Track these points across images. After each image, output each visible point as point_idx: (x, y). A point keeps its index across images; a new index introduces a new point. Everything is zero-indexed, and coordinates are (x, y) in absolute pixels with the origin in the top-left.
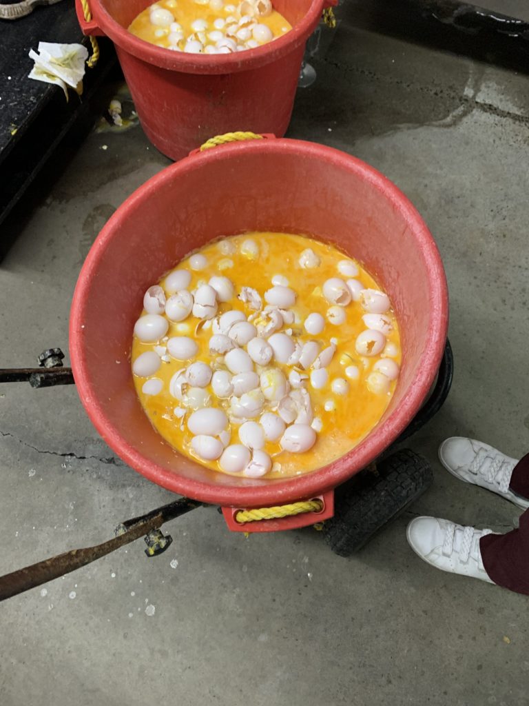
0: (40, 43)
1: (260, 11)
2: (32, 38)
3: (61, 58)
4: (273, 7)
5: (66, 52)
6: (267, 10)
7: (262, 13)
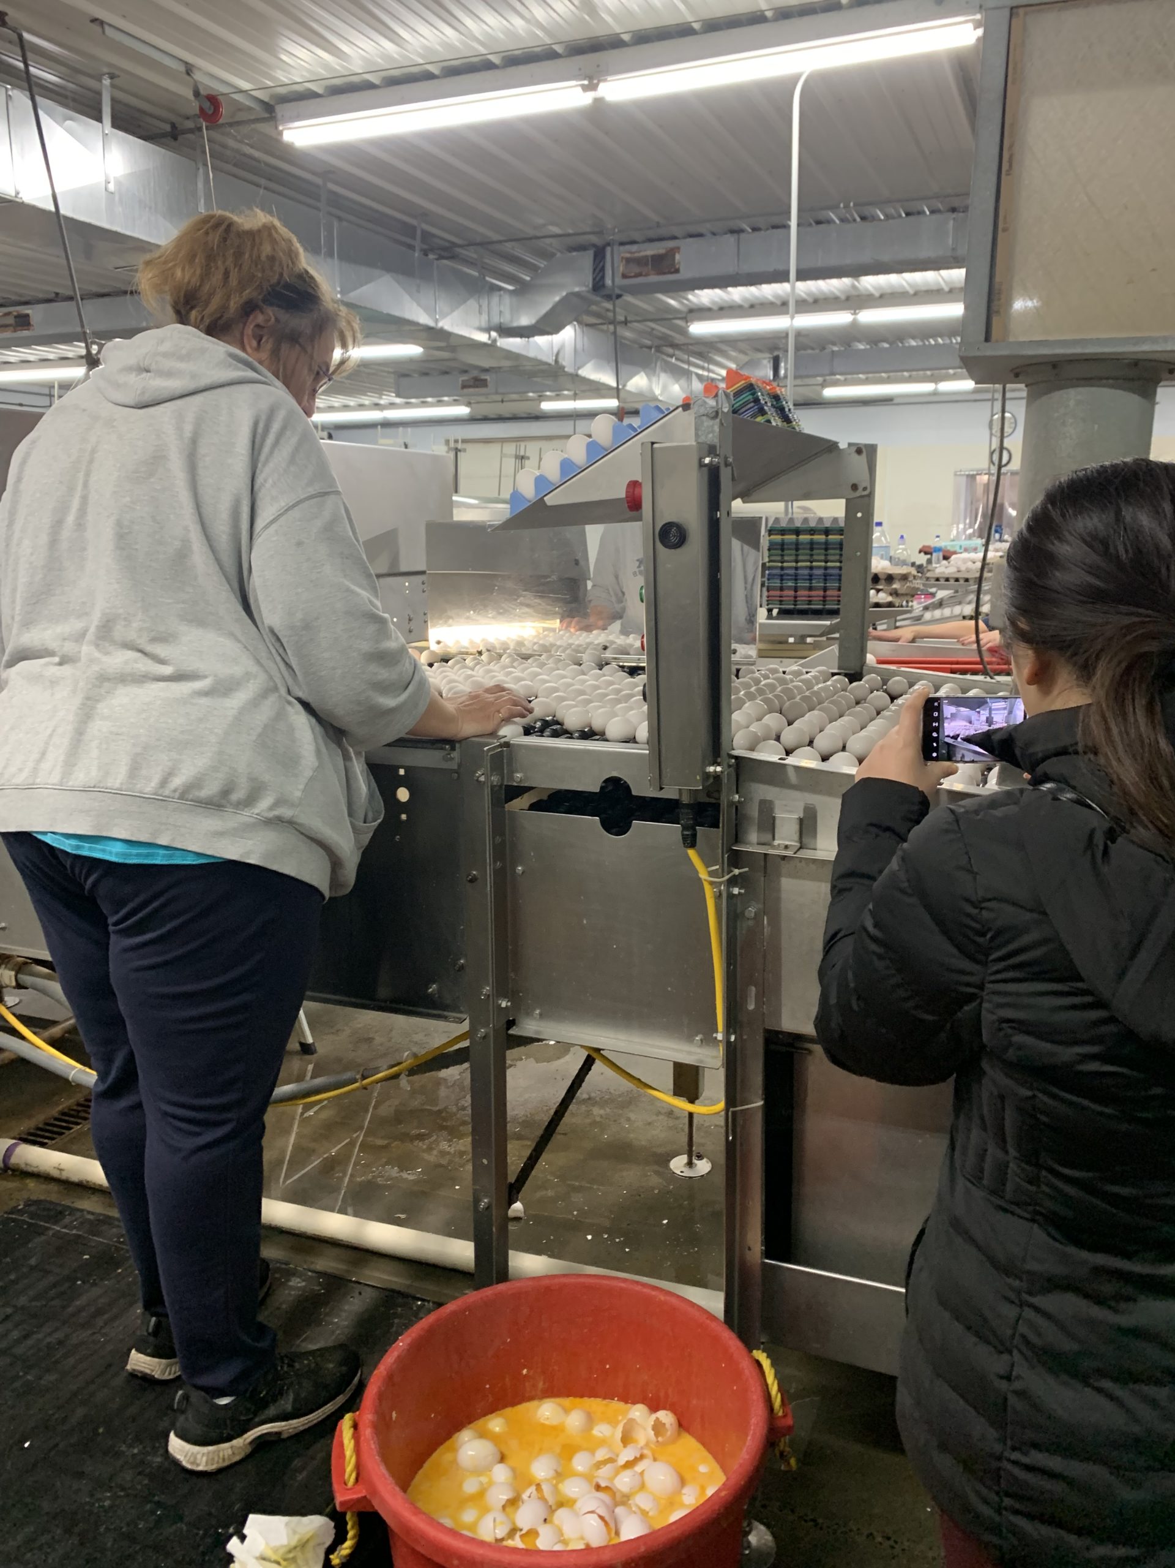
0: (251, 1517)
1: (657, 1435)
2: (237, 1507)
3: (283, 1546)
4: (680, 1425)
5: (294, 1532)
6: (669, 1433)
7: (660, 1439)
